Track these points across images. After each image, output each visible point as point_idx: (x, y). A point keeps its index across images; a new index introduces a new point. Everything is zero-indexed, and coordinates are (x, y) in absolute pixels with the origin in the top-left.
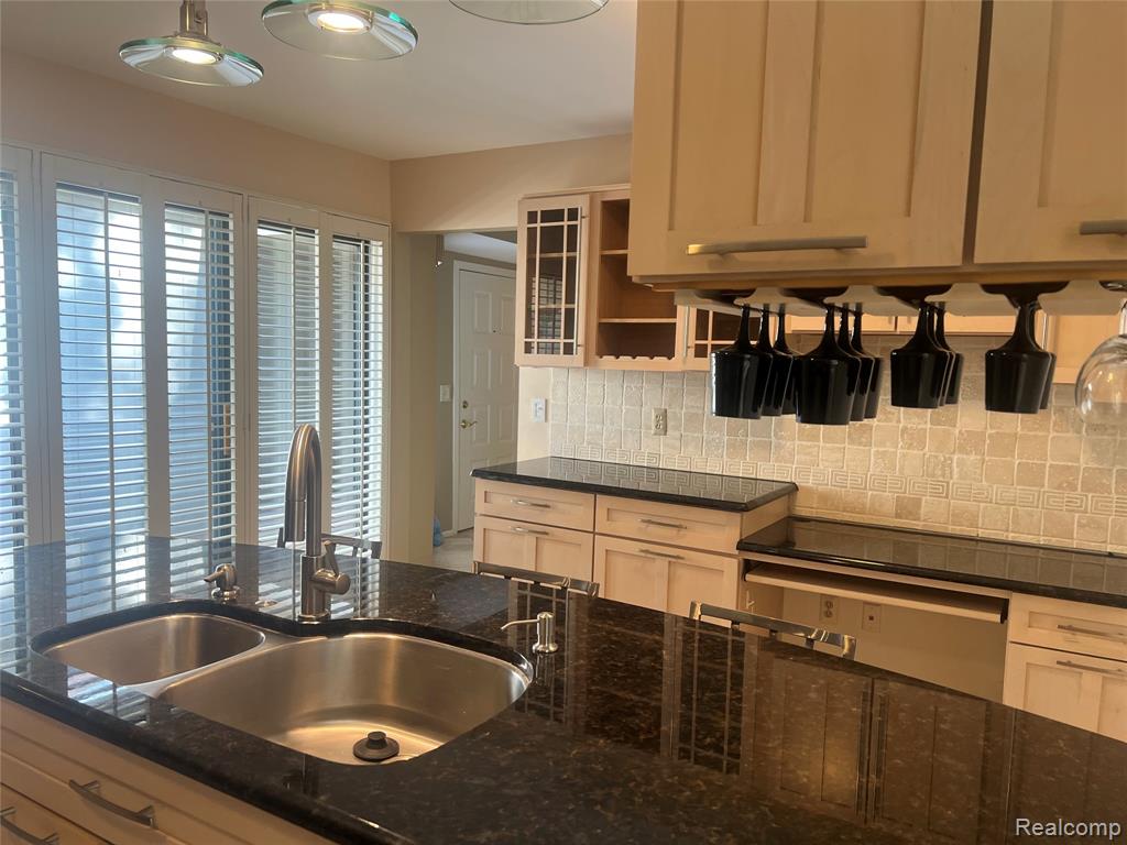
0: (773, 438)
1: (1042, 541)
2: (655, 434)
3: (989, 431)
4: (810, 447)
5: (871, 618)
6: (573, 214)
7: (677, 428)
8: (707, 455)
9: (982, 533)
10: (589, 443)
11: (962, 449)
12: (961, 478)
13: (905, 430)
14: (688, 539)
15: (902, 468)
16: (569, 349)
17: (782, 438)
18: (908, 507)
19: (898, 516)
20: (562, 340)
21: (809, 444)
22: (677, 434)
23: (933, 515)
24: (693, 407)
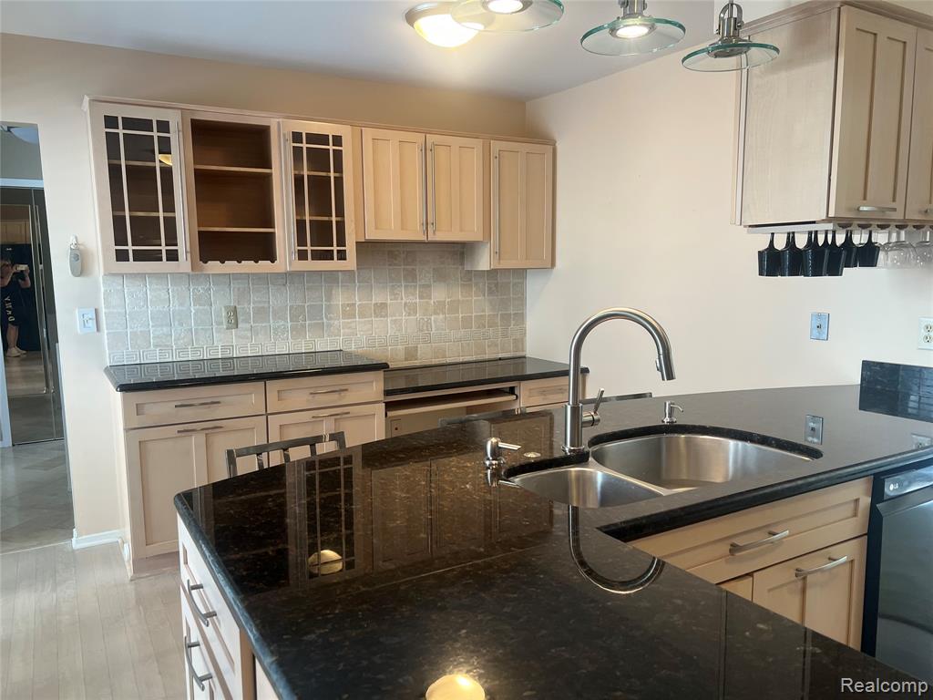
0: (325, 320)
1: (474, 358)
2: (227, 329)
3: (447, 300)
4: (351, 323)
5: (396, 429)
6: (164, 126)
7: (247, 321)
8: (275, 339)
9: (449, 360)
10: (156, 346)
11: (436, 313)
12: (437, 330)
13: (406, 304)
14: (349, 398)
15: (406, 328)
16: (173, 256)
17: (331, 318)
18: (411, 353)
19: (406, 359)
20: (164, 248)
21: (349, 320)
22: (248, 326)
23: (425, 356)
24: (260, 302)
